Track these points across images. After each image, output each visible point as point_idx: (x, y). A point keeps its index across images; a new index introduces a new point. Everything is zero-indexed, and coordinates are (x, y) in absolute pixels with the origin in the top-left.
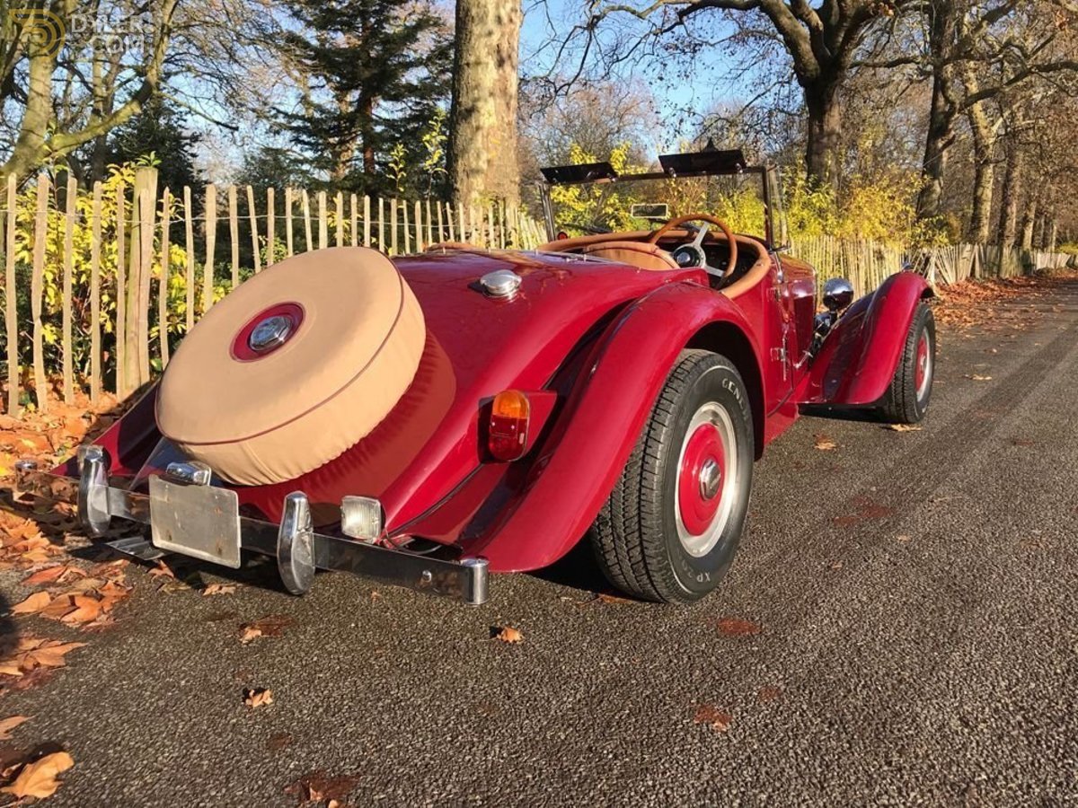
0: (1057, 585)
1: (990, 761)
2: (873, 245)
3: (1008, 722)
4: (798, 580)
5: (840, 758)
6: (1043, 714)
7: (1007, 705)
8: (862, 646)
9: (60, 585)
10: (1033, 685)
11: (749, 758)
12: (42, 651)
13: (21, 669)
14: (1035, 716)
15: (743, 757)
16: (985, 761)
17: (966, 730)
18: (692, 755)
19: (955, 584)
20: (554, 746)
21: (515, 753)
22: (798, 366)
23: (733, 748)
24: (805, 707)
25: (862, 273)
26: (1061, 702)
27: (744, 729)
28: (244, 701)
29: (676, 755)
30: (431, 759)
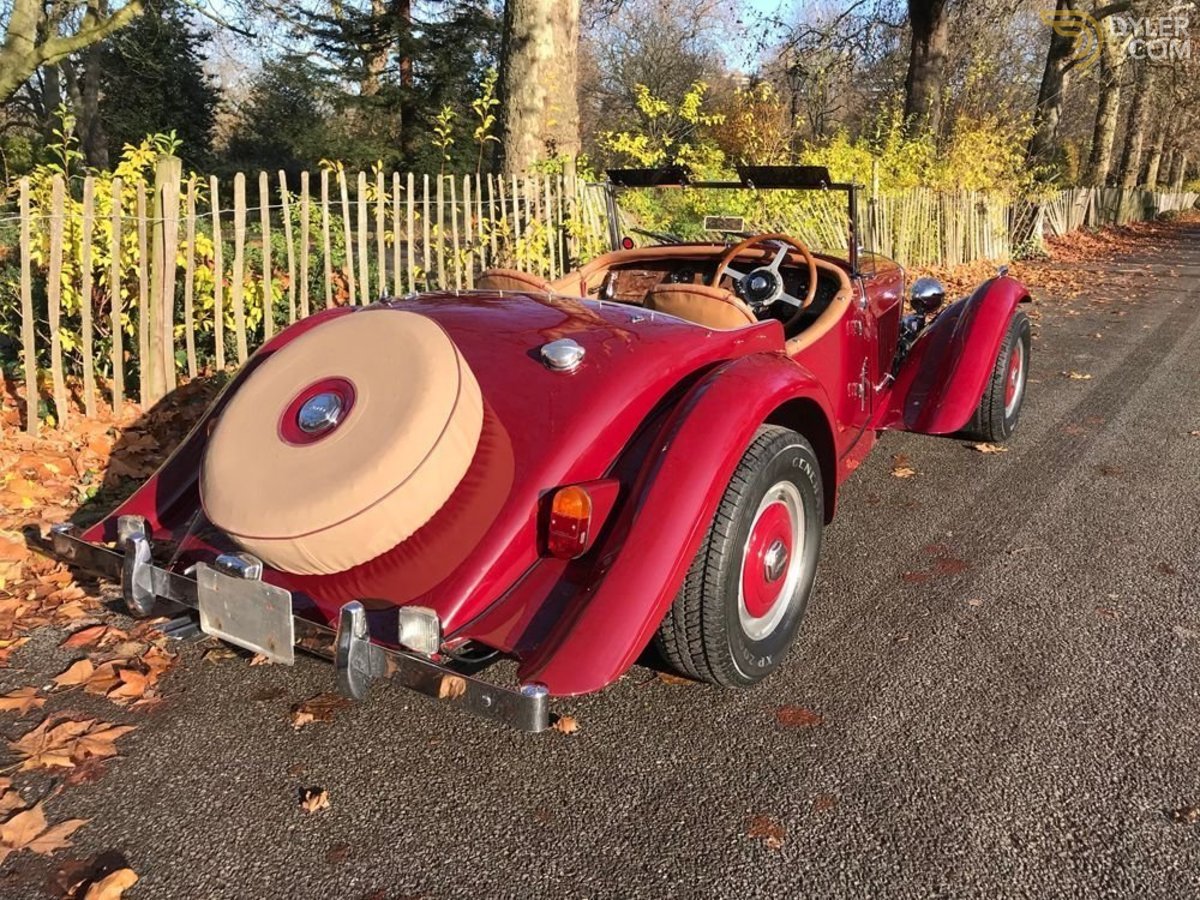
0: (1126, 668)
1: (1035, 889)
2: (975, 198)
3: (1058, 841)
4: (863, 656)
5: (889, 882)
6: (1094, 832)
7: (1059, 819)
8: (921, 744)
9: (100, 650)
10: (1087, 795)
11: (801, 881)
12: (91, 737)
13: (73, 759)
14: (1085, 835)
15: (795, 880)
16: (1030, 889)
17: (1015, 850)
18: (745, 877)
19: (1022, 665)
20: (609, 863)
21: (571, 871)
22: (878, 388)
23: (785, 869)
24: (859, 819)
25: (961, 230)
26: (1113, 817)
27: (797, 845)
28: (301, 803)
29: (729, 877)
30: (489, 877)
